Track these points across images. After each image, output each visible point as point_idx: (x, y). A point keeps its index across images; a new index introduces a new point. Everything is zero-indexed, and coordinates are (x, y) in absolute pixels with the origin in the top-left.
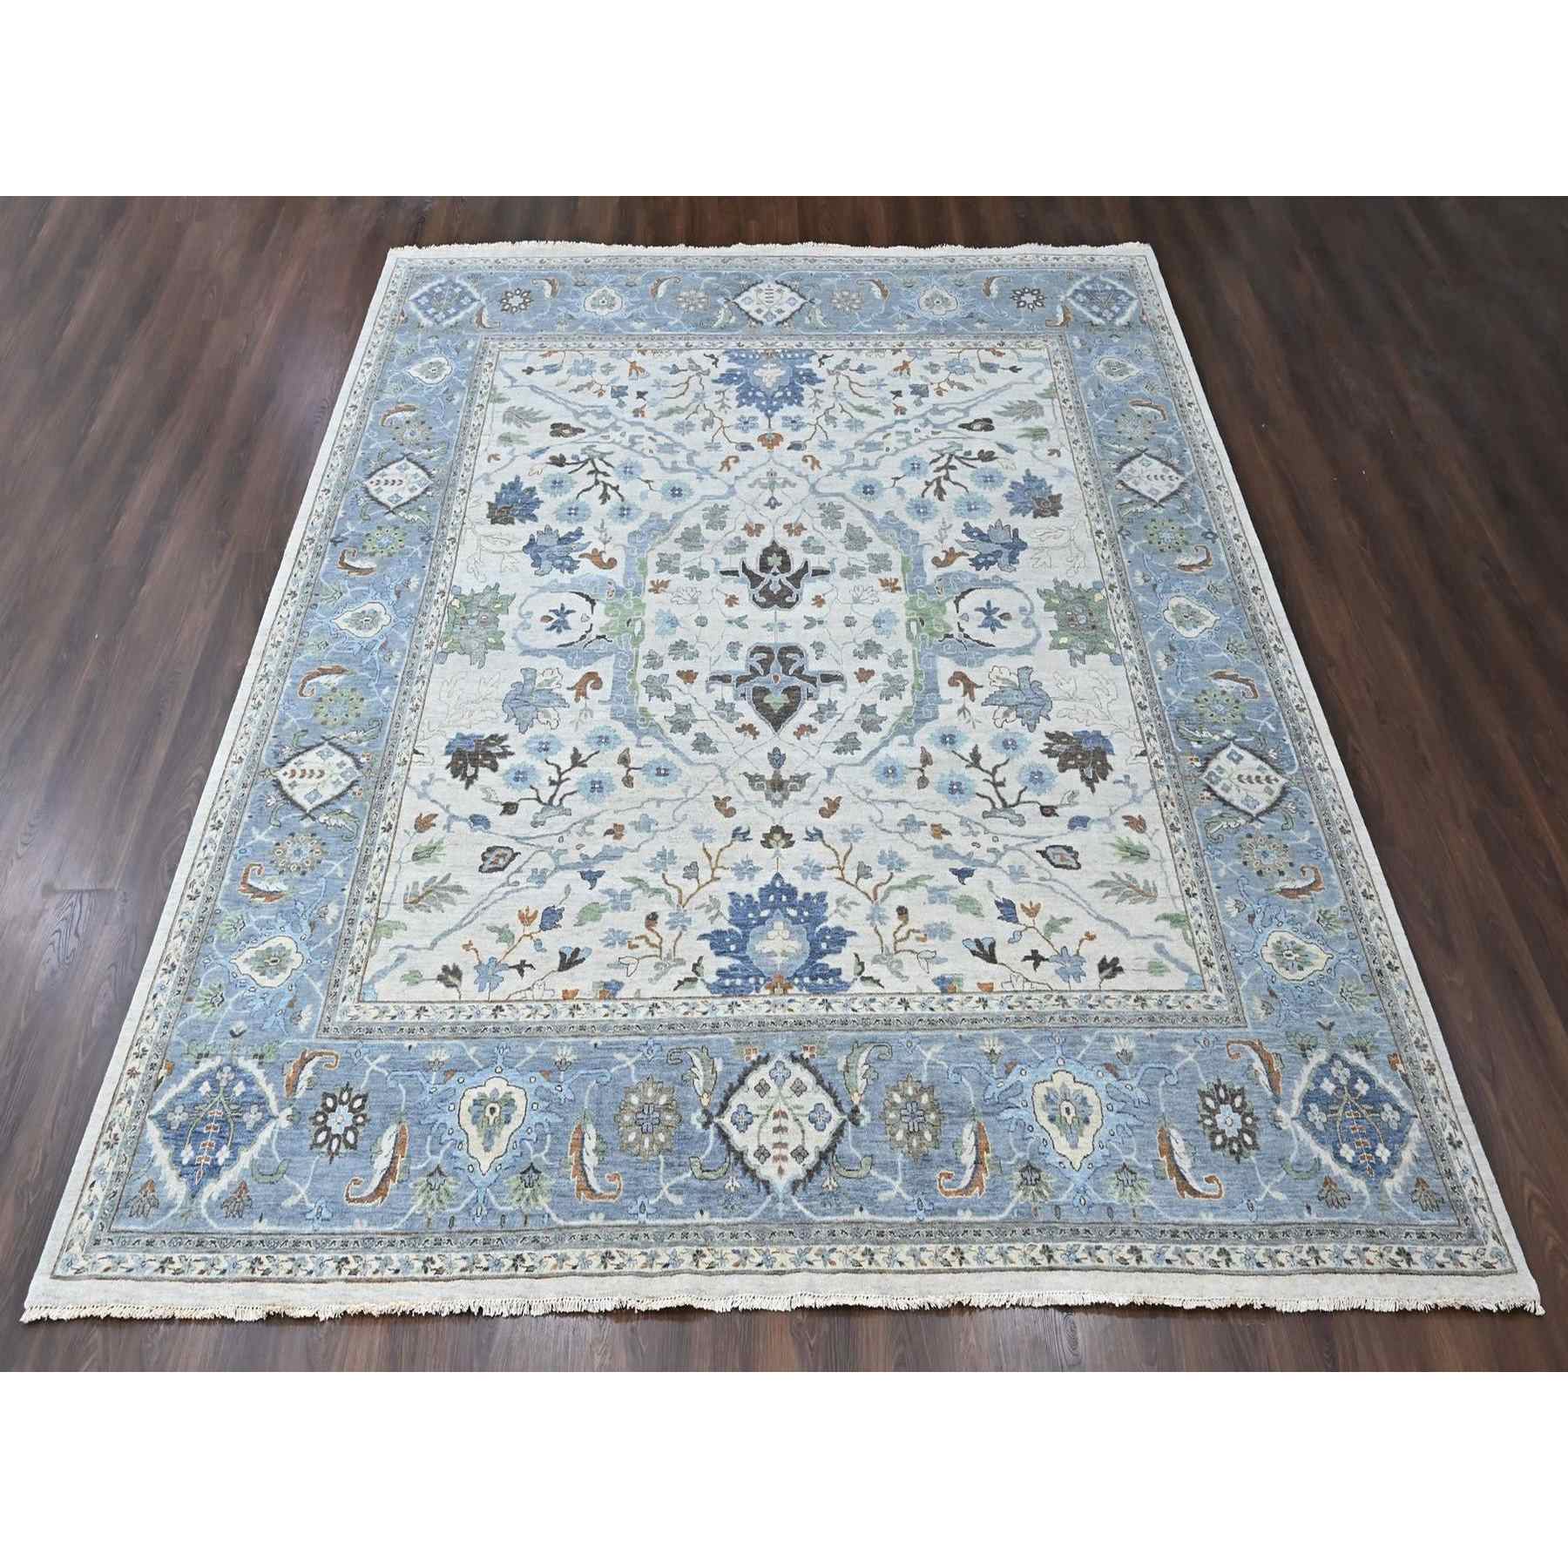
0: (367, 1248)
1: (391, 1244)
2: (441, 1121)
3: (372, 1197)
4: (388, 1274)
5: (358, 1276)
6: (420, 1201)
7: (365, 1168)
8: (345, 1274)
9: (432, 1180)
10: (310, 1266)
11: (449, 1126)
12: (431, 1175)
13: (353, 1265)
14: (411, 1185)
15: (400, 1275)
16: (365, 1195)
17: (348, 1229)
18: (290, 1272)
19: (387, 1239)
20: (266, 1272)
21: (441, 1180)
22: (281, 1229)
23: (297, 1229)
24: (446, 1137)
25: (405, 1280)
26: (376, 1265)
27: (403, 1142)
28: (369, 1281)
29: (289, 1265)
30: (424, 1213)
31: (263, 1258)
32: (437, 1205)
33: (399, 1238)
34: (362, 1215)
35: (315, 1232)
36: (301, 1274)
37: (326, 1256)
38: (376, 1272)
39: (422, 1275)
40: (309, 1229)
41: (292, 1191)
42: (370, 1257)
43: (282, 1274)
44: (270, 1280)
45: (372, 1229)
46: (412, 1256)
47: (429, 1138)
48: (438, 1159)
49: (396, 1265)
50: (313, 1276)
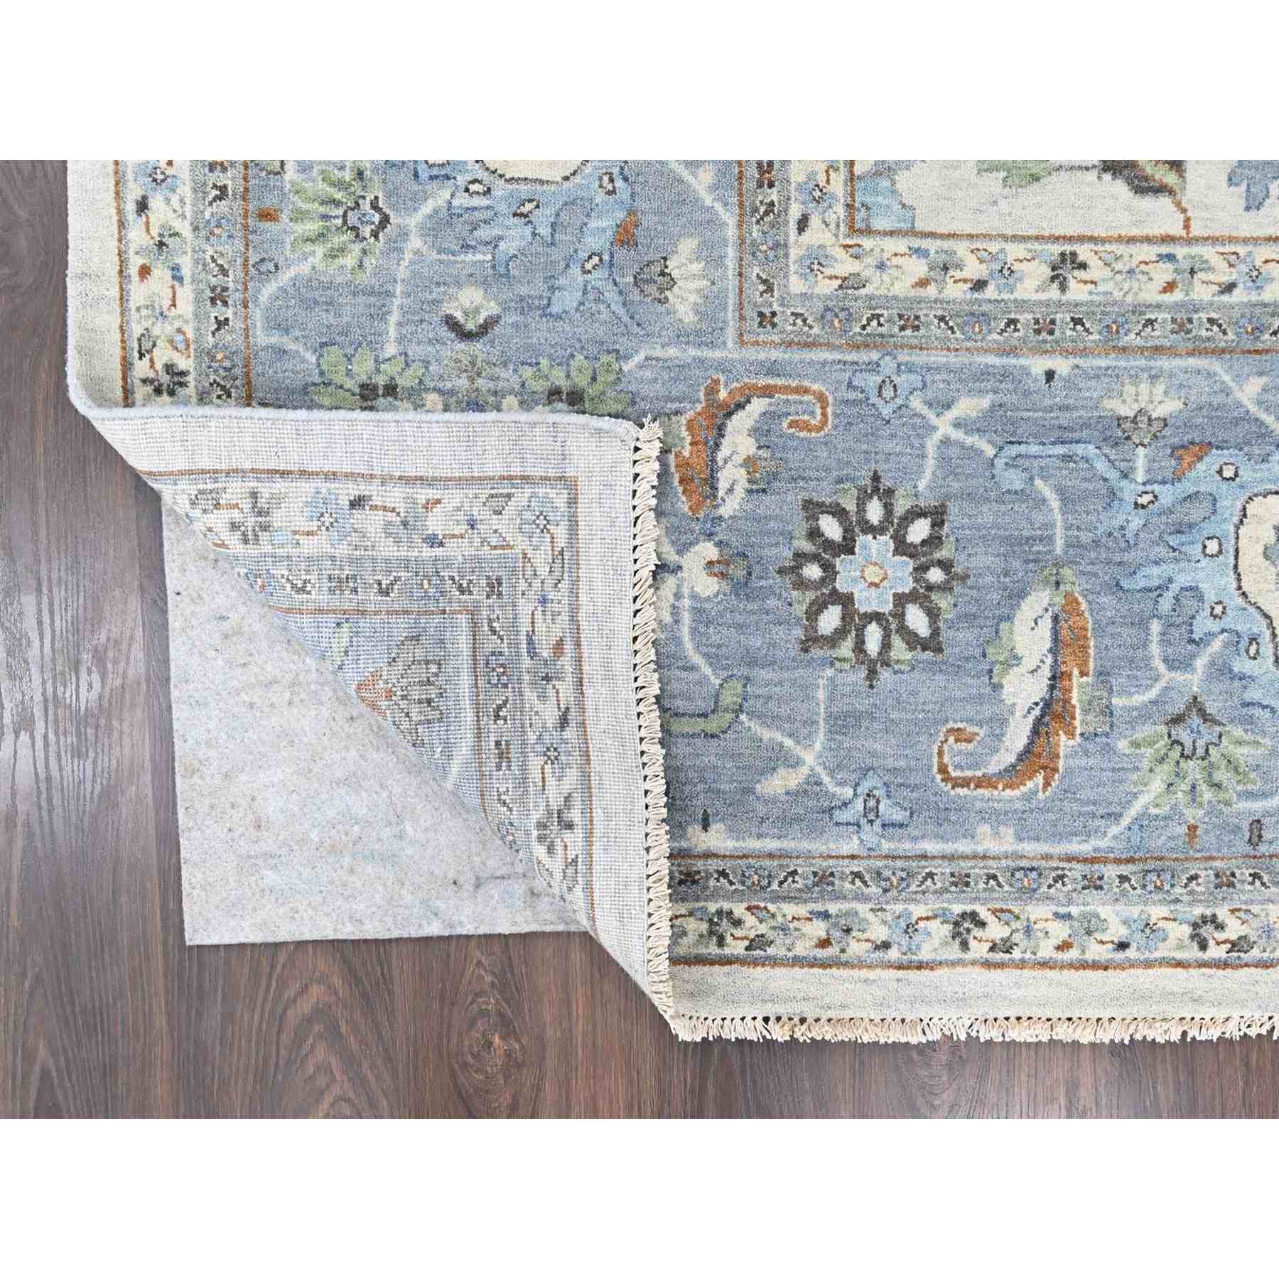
0: (1029, 893)
1: (1094, 884)
2: (1182, 580)
3: (1013, 775)
4: (1096, 951)
5: (1017, 954)
6: (1157, 785)
7: (979, 699)
8: (979, 950)
9: (1182, 733)
10: (879, 932)
11: (1210, 597)
12: (1177, 720)
13: (996, 931)
14: (1122, 745)
15: (1131, 953)
16: (992, 769)
17: (963, 847)
18: (824, 943)
19: (1076, 872)
20: (758, 942)
21: (1208, 733)
22: (771, 845)
23: (818, 847)
24: (1204, 624)
25: (1148, 964)
26: (1060, 931)
27: (1080, 638)
28: (1045, 964)
29: (818, 929)
30: (1175, 812)
31: (739, 910)
32: (1207, 795)
33: (1111, 872)
34: (995, 818)
35: (871, 853)
36: (856, 948)
37: (918, 910)
38: (1064, 946)
39: (1194, 953)
40: (851, 845)
41: (778, 759)
42: (1038, 912)
43: (801, 949)
44: (775, 962)
45: (1029, 848)
46: (1157, 912)
47: (1156, 627)
48: (1194, 680)
49: (1118, 932)
50: (893, 954)
